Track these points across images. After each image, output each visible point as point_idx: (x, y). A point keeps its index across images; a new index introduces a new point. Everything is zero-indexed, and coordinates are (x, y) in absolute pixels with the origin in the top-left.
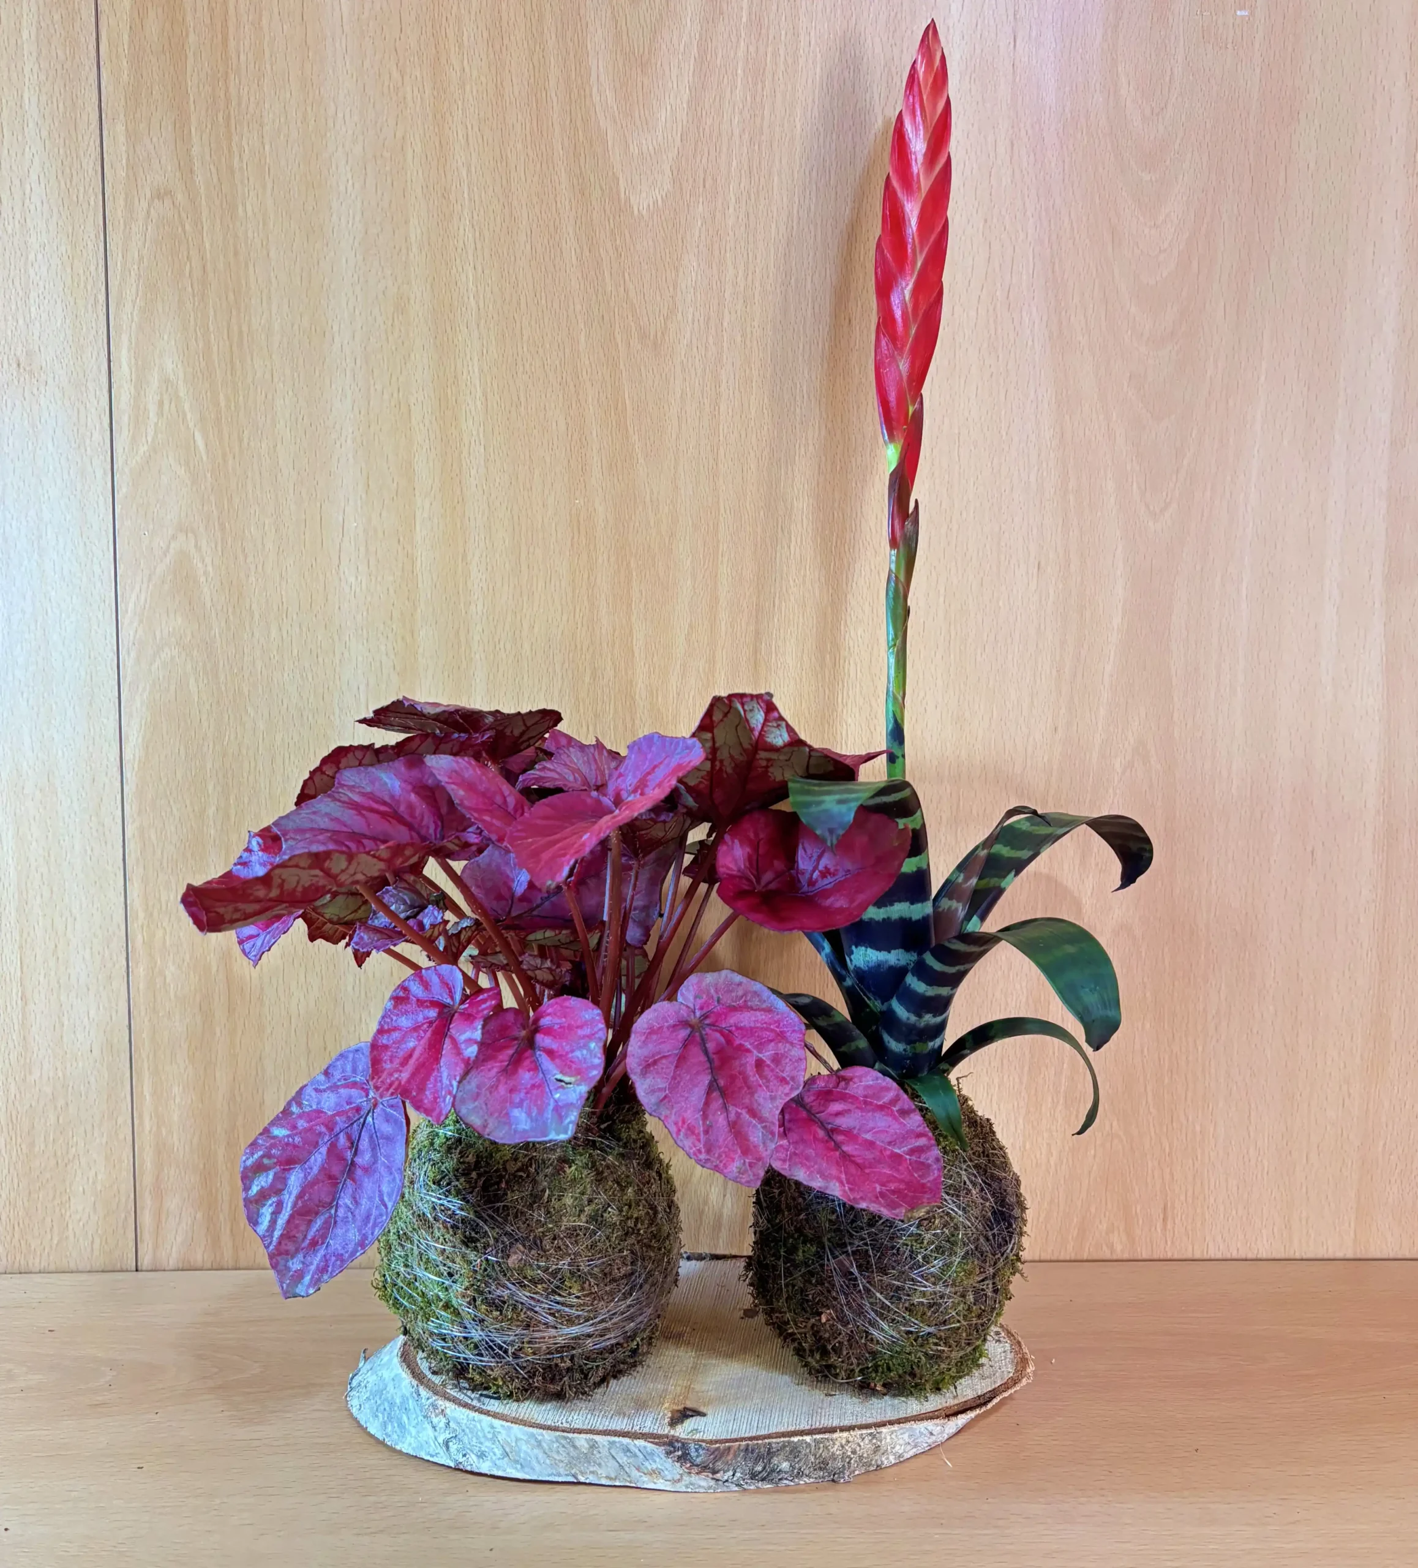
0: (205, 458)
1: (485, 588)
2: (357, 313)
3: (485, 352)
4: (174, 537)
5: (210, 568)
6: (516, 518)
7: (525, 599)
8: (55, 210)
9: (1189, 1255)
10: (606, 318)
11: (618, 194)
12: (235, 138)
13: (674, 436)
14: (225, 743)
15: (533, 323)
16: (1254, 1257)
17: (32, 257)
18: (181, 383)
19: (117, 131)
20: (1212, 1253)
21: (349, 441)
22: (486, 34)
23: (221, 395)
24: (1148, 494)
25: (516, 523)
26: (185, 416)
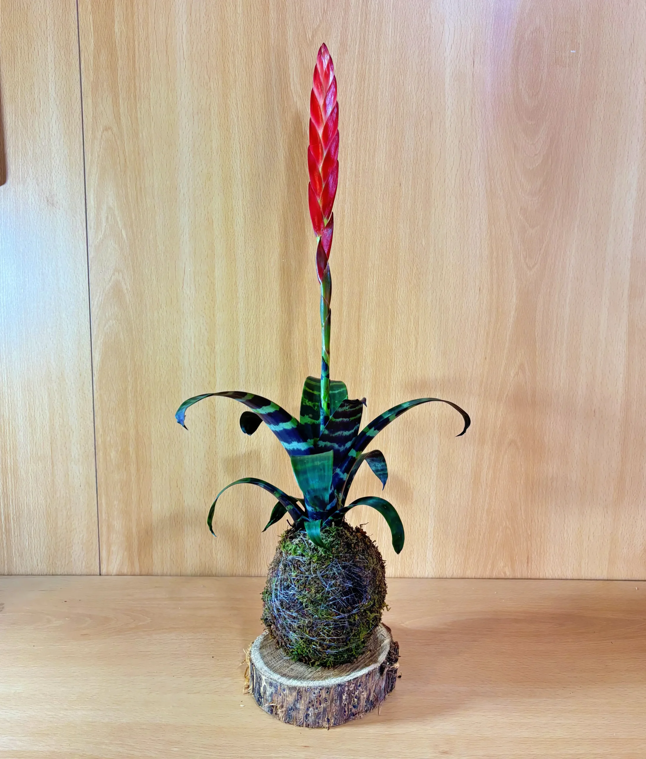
0: (126, 241)
1: (244, 297)
2: (190, 179)
3: (245, 197)
4: (114, 274)
5: (129, 287)
6: (257, 267)
7: (261, 301)
8: (62, 136)
9: (538, 577)
10: (296, 184)
12: (138, 105)
14: (136, 360)
15: (265, 185)
16: (564, 578)
17: (53, 155)
18: (116, 209)
19: (88, 101)
20: (548, 576)
21: (187, 235)
22: (245, 60)
23: (133, 214)
24: (527, 259)
25: (258, 269)
26: (117, 223)
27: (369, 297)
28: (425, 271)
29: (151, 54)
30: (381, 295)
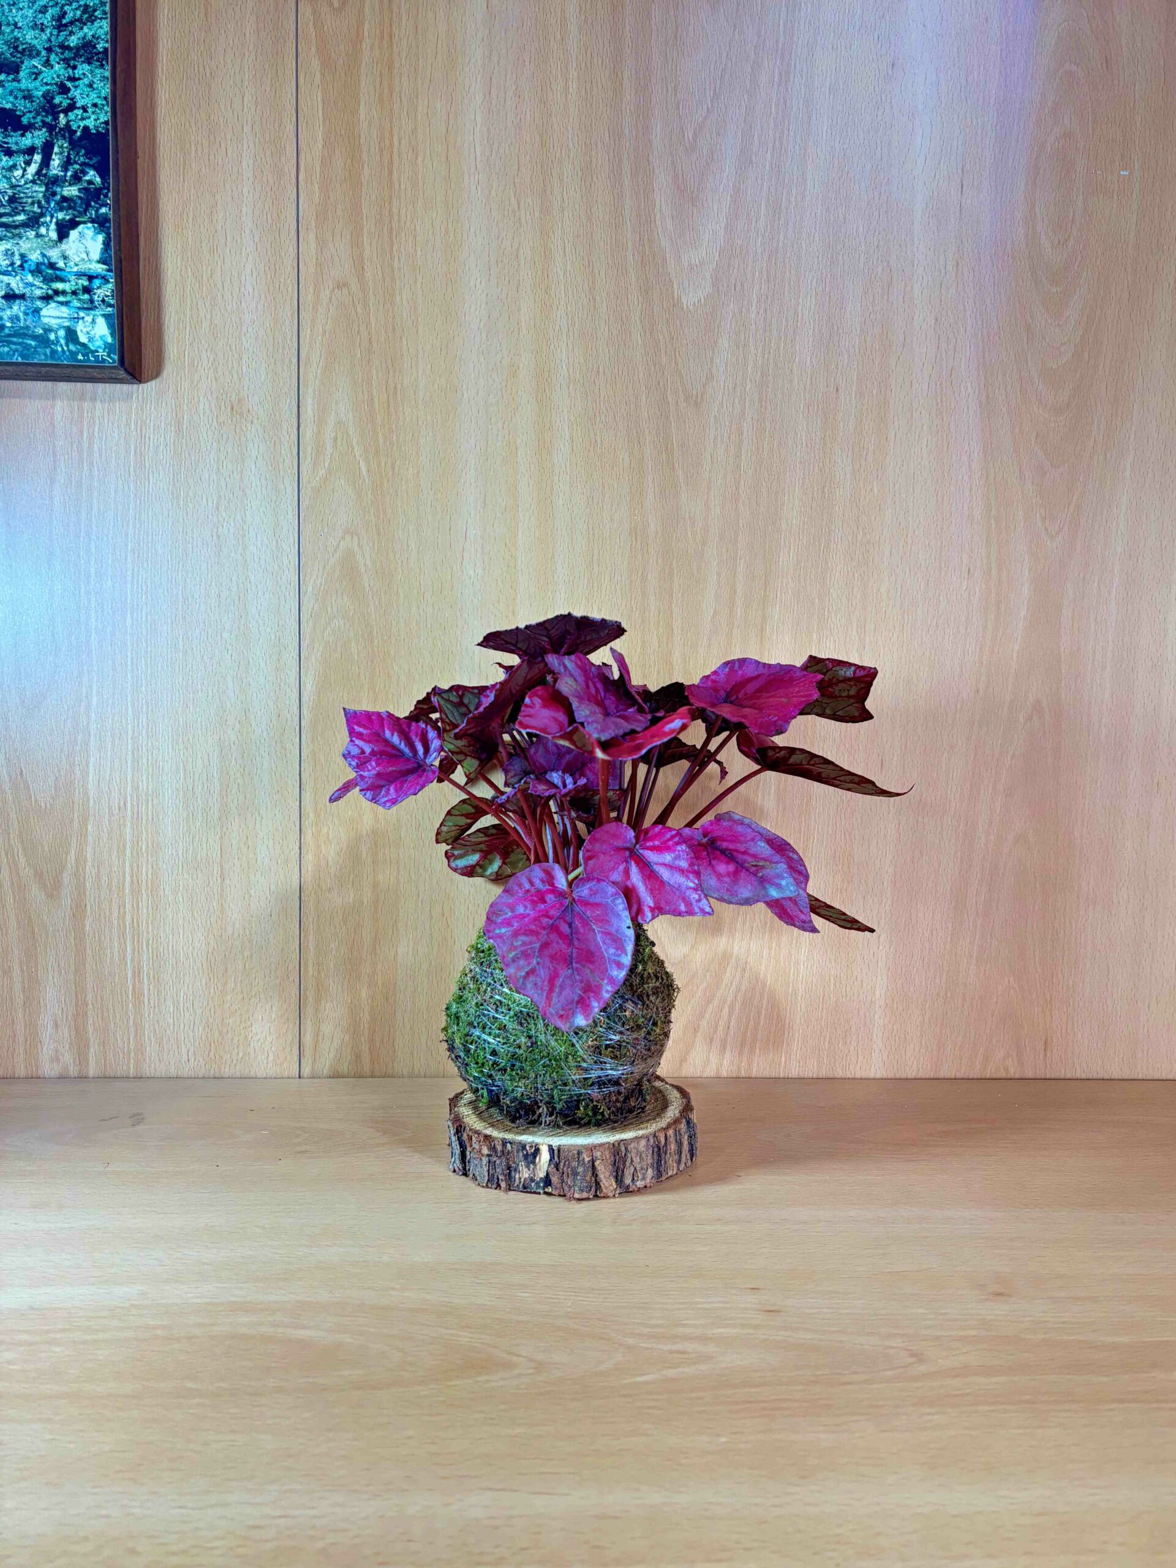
0: (367, 480)
2: (481, 375)
3: (573, 406)
4: (343, 538)
5: (368, 562)
6: (591, 529)
8: (263, 296)
9: (1062, 1076)
10: (661, 384)
11: (673, 293)
12: (396, 245)
13: (708, 469)
15: (608, 386)
16: (1108, 1077)
17: (244, 329)
18: (351, 424)
19: (310, 239)
20: (1079, 1074)
21: (472, 471)
22: (580, 173)
23: (380, 434)
24: (1047, 522)
25: (591, 532)
26: (353, 448)
27: (782, 582)
28: (877, 538)
29: (420, 159)
30: (802, 580)
